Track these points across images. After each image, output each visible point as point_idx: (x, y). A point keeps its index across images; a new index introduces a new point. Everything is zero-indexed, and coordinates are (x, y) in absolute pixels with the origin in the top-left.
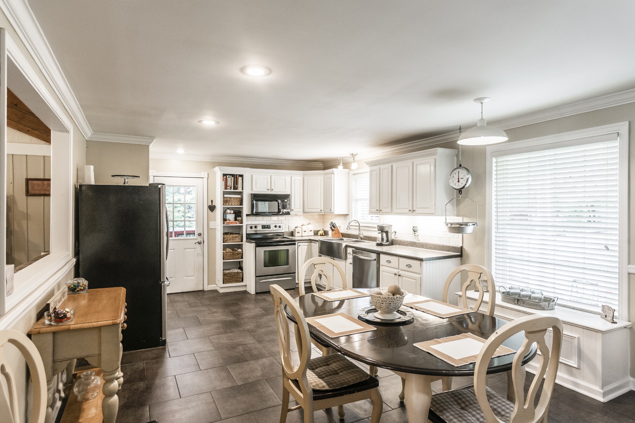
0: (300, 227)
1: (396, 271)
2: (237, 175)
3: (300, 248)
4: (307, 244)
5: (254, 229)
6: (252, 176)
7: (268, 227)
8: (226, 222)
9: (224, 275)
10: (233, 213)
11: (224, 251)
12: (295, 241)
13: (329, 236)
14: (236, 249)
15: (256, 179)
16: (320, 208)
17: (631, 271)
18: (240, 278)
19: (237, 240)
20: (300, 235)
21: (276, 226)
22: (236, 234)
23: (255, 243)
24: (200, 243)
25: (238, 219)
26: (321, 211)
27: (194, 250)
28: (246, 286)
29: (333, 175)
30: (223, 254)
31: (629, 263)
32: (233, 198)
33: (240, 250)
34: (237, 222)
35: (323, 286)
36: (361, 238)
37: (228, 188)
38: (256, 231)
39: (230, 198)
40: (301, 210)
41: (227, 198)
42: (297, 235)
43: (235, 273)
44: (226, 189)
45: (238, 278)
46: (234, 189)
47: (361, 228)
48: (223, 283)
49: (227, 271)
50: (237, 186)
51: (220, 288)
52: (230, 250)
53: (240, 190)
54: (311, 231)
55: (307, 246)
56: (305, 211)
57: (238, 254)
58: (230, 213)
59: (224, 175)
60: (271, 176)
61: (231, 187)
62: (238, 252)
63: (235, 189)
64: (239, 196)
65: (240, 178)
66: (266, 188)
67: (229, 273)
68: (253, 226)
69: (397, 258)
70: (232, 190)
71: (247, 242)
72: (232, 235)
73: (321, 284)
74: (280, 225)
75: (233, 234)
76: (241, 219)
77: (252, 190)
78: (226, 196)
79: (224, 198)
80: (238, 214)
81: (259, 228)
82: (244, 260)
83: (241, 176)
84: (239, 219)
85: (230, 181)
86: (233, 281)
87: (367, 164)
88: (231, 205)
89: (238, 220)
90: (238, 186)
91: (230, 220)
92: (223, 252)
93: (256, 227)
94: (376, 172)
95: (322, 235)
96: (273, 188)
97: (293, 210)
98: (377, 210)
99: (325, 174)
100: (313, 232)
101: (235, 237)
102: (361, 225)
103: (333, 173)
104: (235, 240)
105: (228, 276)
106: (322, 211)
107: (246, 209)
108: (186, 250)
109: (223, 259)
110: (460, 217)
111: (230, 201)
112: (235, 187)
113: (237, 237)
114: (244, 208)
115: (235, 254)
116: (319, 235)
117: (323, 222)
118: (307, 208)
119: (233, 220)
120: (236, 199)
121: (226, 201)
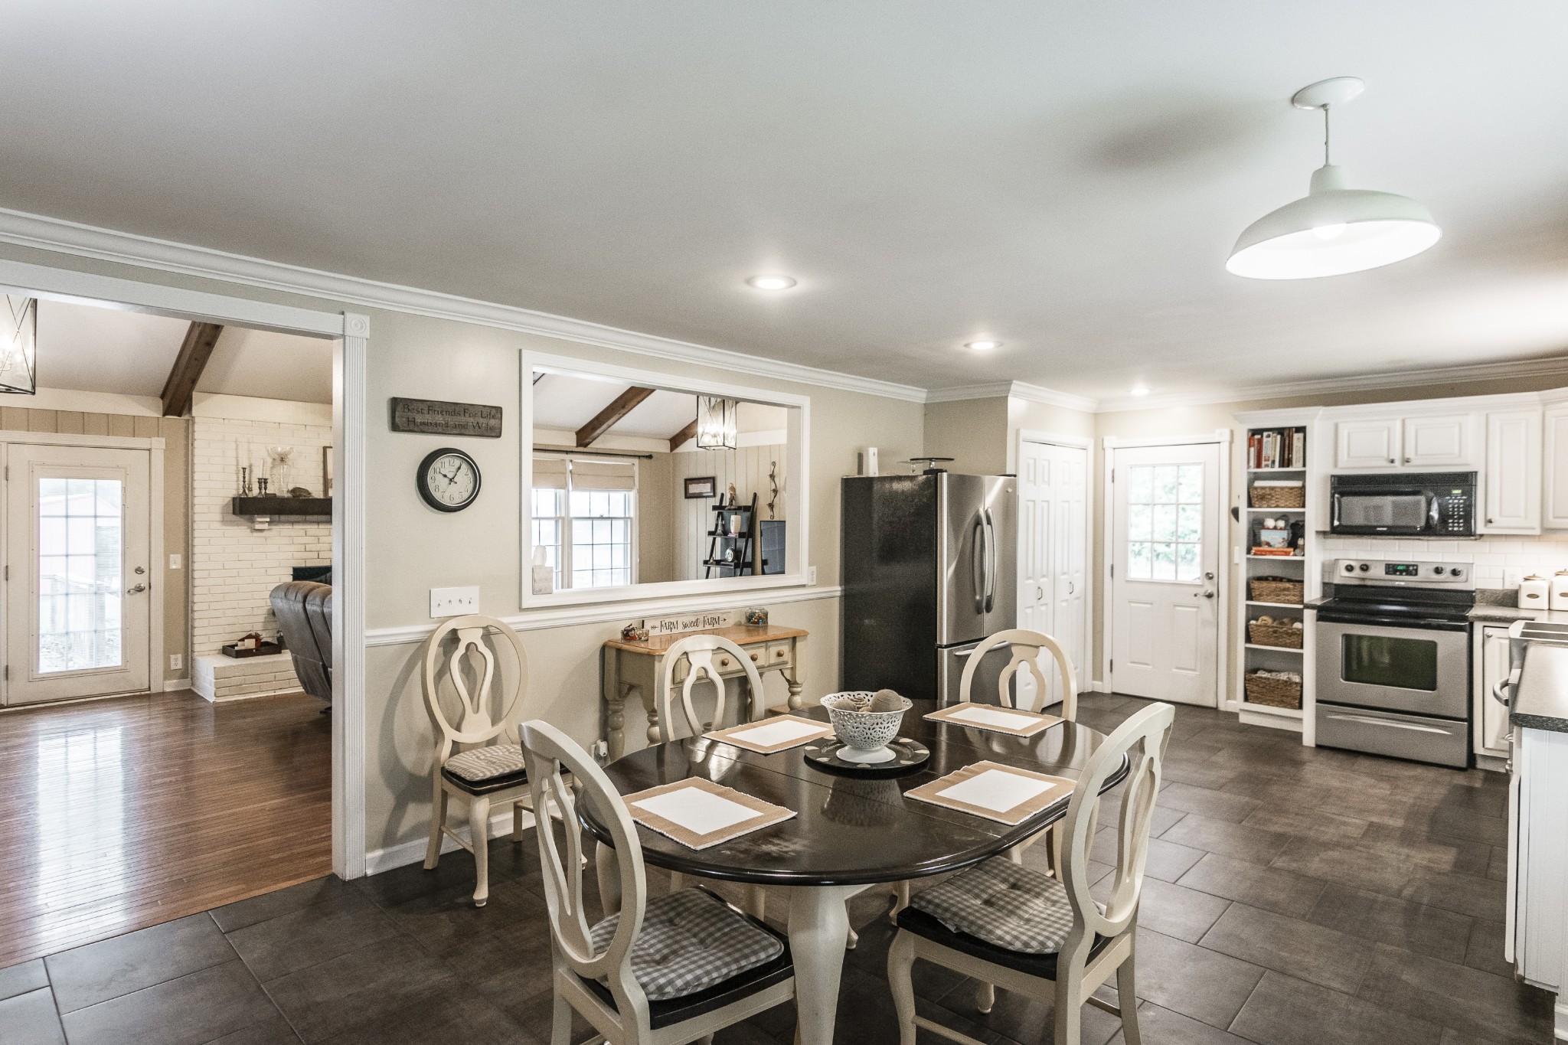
0: (1545, 580)
2: (1289, 428)
3: (1491, 643)
5: (1357, 573)
6: (1336, 426)
7: (1410, 570)
8: (1258, 549)
9: (1248, 679)
10: (1284, 529)
11: (1250, 621)
14: (1285, 620)
15: (1350, 434)
18: (1294, 699)
19: (1287, 598)
21: (1438, 571)
22: (1285, 581)
23: (1318, 608)
24: (1210, 596)
27: (1195, 610)
30: (1247, 629)
32: (1282, 488)
33: (1298, 626)
34: (1293, 550)
37: (1263, 463)
38: (1363, 579)
39: (1272, 488)
40: (1533, 521)
41: (1263, 488)
43: (1279, 681)
44: (1259, 465)
45: (1287, 696)
46: (1282, 465)
48: (1246, 700)
49: (1257, 674)
50: (1290, 456)
51: (1239, 709)
52: (1270, 620)
53: (1296, 467)
56: (1547, 526)
57: (1289, 634)
58: (1275, 528)
59: (1254, 432)
60: (1403, 421)
61: (1273, 462)
62: (1292, 629)
63: (1286, 464)
64: (1298, 484)
65: (1297, 437)
66: (1386, 456)
67: (1262, 678)
68: (1356, 565)
70: (1277, 469)
72: (1276, 585)
74: (1460, 567)
75: (1280, 580)
77: (1336, 466)
78: (1257, 484)
79: (1251, 489)
80: (1295, 531)
81: (1377, 572)
82: (1305, 651)
83: (1301, 430)
84: (1301, 542)
85: (1272, 446)
86: (1273, 701)
88: (1277, 506)
89: (1298, 546)
90: (1292, 458)
91: (1272, 544)
92: (1247, 624)
93: (1365, 568)
96: (1409, 456)
97: (1490, 522)
101: (1284, 590)
104: (1282, 598)
105: (1257, 685)
107: (1316, 515)
108: (1177, 608)
109: (1247, 642)
111: (1273, 496)
112: (1286, 461)
113: (1288, 589)
114: (1306, 514)
115: (1280, 632)
118: (1554, 517)
119: (1281, 545)
120: (1289, 489)
121: (1260, 497)
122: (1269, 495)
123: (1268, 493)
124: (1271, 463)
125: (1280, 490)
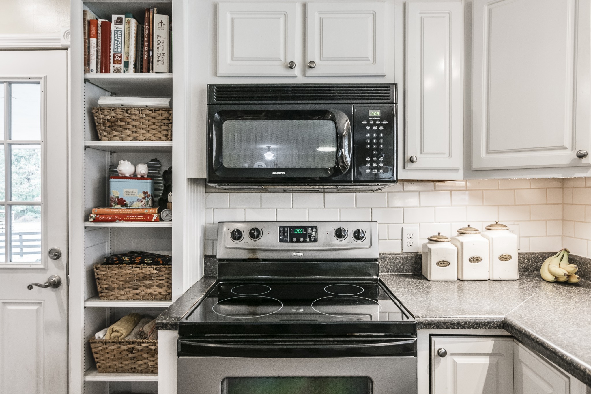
0: (453, 240)
2: (147, 6)
4: (488, 345)
5: (246, 241)
7: (308, 235)
16: (568, 143)
19: (149, 291)
21: (339, 234)
24: (55, 285)
26: (581, 156)
27: (35, 307)
32: (141, 109)
37: (113, 64)
38: (253, 250)
39: (126, 109)
40: (459, 160)
44: (104, 69)
46: (139, 70)
53: (159, 69)
54: (505, 258)
56: (476, 165)
58: (134, 176)
61: (126, 65)
65: (158, 19)
66: (282, 58)
68: (245, 230)
70: (131, 75)
72: (130, 269)
74: (362, 227)
81: (270, 239)
83: (166, 8)
85: (125, 40)
88: (134, 139)
91: (128, 202)
93: (255, 234)
95: (567, 283)
97: (411, 161)
100: (515, 260)
101: (144, 278)
104: (142, 291)
106: (584, 161)
107: (187, 153)
108: (9, 307)
111: (127, 123)
112: (145, 64)
113: (150, 277)
114: (174, 151)
115: (138, 350)
116: (551, 278)
117: (563, 220)
118: (488, 152)
119: (140, 204)
120: (148, 112)
121: (108, 124)
122: (121, 120)
123: (120, 117)
124: (122, 65)
125: (137, 112)
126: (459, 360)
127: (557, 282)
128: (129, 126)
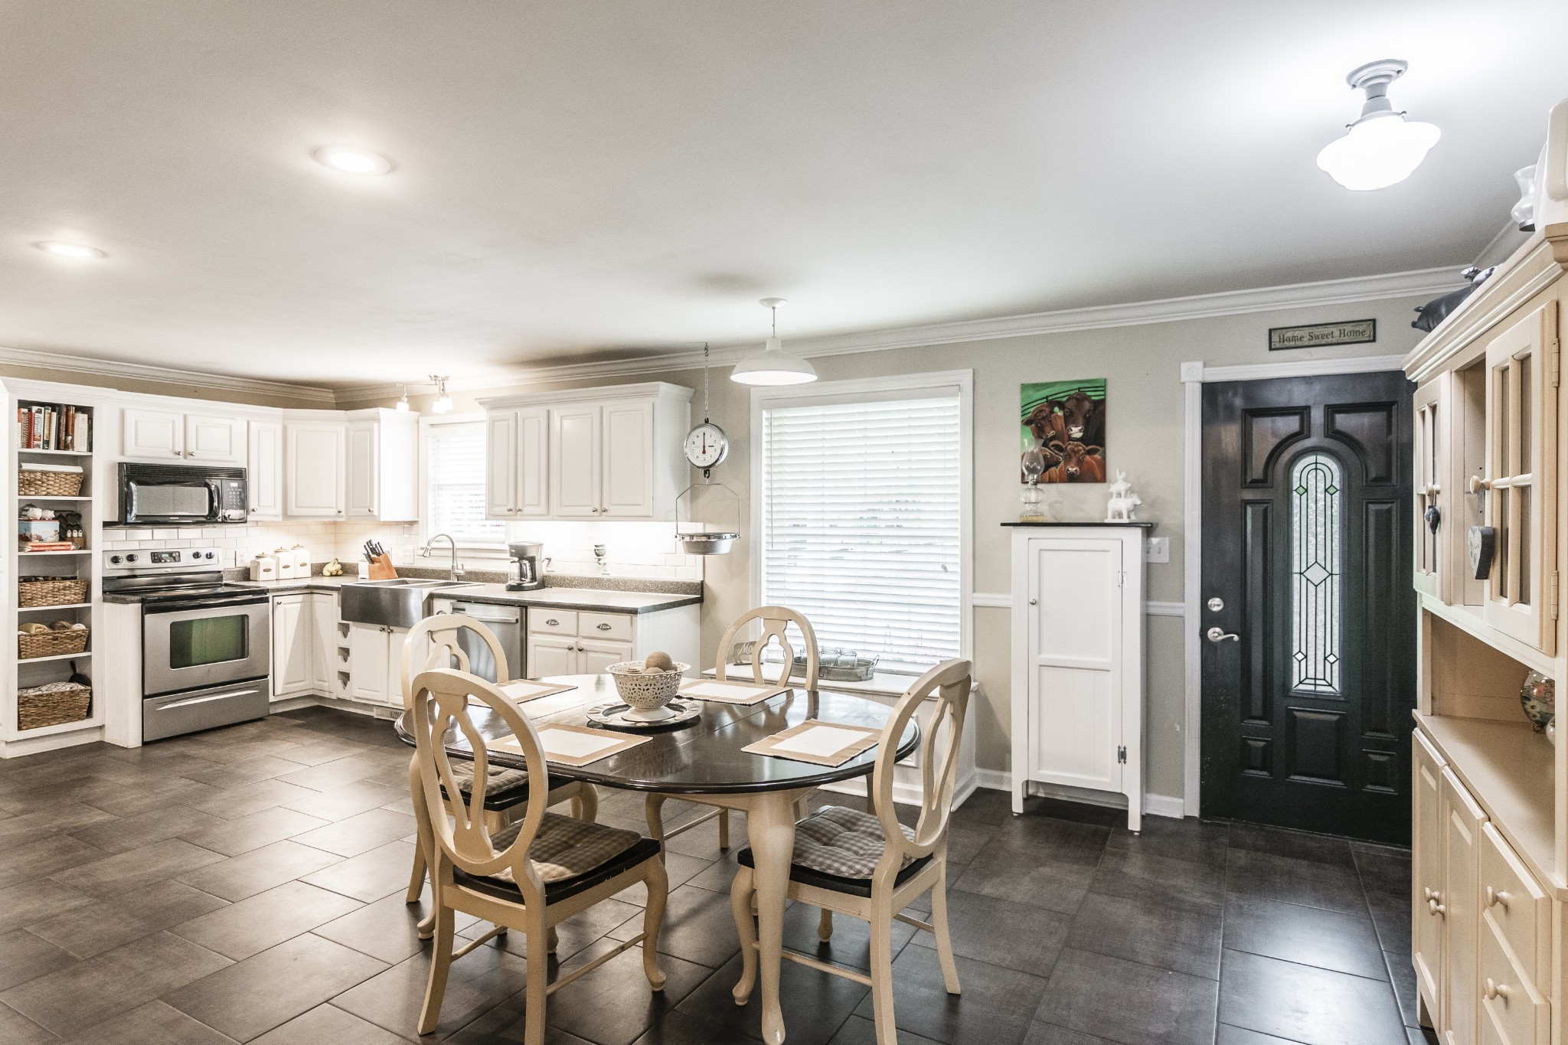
0: (272, 556)
1: (571, 642)
2: (68, 406)
3: (279, 610)
4: (299, 598)
5: (124, 563)
6: (123, 413)
7: (174, 556)
8: (30, 544)
9: (22, 703)
10: (54, 519)
11: (21, 632)
12: (265, 591)
13: (360, 576)
14: (65, 623)
15: (136, 423)
16: (334, 506)
17: (978, 602)
18: (81, 708)
19: (68, 598)
20: (272, 575)
21: (196, 556)
22: (64, 579)
23: (143, 601)
25: (69, 534)
26: (339, 512)
28: (101, 727)
29: (376, 425)
30: (19, 641)
31: (974, 591)
32: (55, 473)
33: (79, 627)
34: (70, 543)
35: (354, 700)
36: (458, 576)
37: (36, 442)
38: (134, 569)
39: (44, 473)
40: (279, 510)
41: (30, 472)
42: (263, 576)
43: (63, 693)
44: (29, 445)
45: (73, 708)
46: (58, 448)
47: (458, 554)
48: (20, 729)
49: (31, 693)
50: (70, 438)
51: (6, 743)
52: (44, 627)
53: (80, 448)
54: (304, 565)
55: (299, 605)
56: (289, 513)
57: (72, 638)
58: (42, 519)
59: (22, 404)
60: (185, 417)
61: (47, 443)
62: (74, 632)
63: (62, 447)
64: (79, 469)
65: (81, 420)
66: (171, 447)
67: (41, 695)
68: (123, 556)
69: (574, 613)
70: (52, 450)
71: (105, 600)
72: (50, 585)
73: (347, 697)
74: (213, 551)
75: (54, 579)
76: (81, 535)
77: (123, 453)
78: (26, 466)
79: (21, 472)
80: (69, 522)
81: (144, 561)
82: (95, 652)
83: (87, 410)
84: (75, 535)
85: (45, 425)
86: (54, 719)
87: (481, 403)
88: (48, 494)
89: (72, 539)
90: (72, 440)
91: (44, 537)
92: (19, 636)
93: (131, 558)
94: (506, 422)
95: (337, 575)
96: (191, 448)
97: (253, 510)
98: (510, 510)
99: (350, 421)
100: (308, 566)
101: (64, 589)
102: (457, 545)
103: (378, 420)
104: (62, 598)
105: (36, 706)
106: (341, 514)
107: (102, 503)
109: (20, 657)
110: (697, 523)
111: (43, 482)
112: (62, 444)
113: (71, 588)
114: (93, 502)
115: (61, 638)
116: (329, 574)
117: (336, 543)
118: (296, 507)
119: (53, 539)
120: (63, 476)
121: (27, 482)
122: (39, 480)
123: (38, 478)
124: (41, 443)
125: (53, 475)
126: (287, 606)
127: (331, 575)
128: (45, 485)
